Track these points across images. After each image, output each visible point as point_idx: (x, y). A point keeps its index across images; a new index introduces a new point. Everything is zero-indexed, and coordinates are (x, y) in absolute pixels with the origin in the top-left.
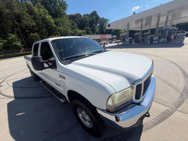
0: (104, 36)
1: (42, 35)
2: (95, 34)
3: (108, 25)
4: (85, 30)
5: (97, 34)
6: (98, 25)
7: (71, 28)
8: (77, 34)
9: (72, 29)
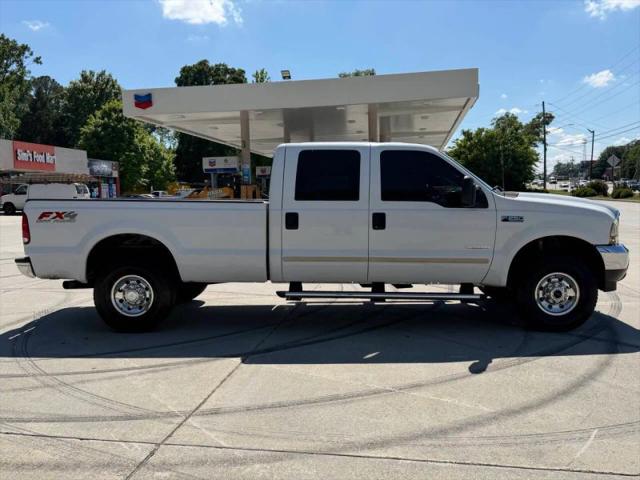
0: (40, 158)
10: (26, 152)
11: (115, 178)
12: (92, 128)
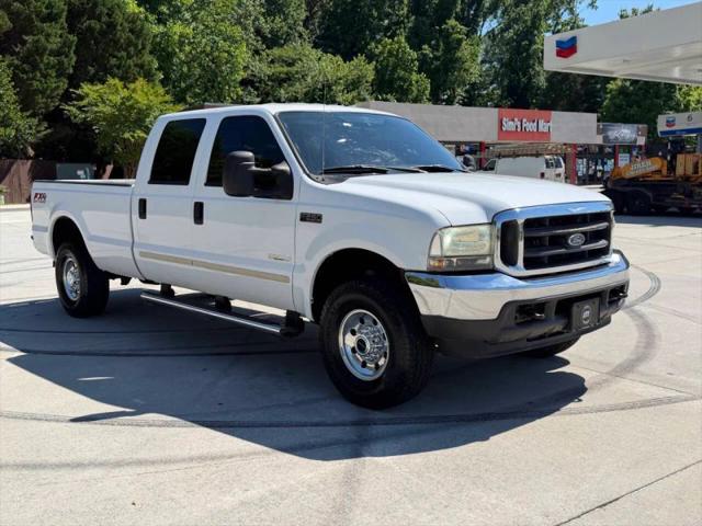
0: (531, 127)
1: (35, 67)
2: (449, 102)
3: (559, 43)
4: (370, 58)
5: (470, 101)
6: (489, 25)
7: (258, 32)
8: (300, 88)
9: (260, 45)
10: (513, 120)
11: (640, 147)
12: (620, 83)
